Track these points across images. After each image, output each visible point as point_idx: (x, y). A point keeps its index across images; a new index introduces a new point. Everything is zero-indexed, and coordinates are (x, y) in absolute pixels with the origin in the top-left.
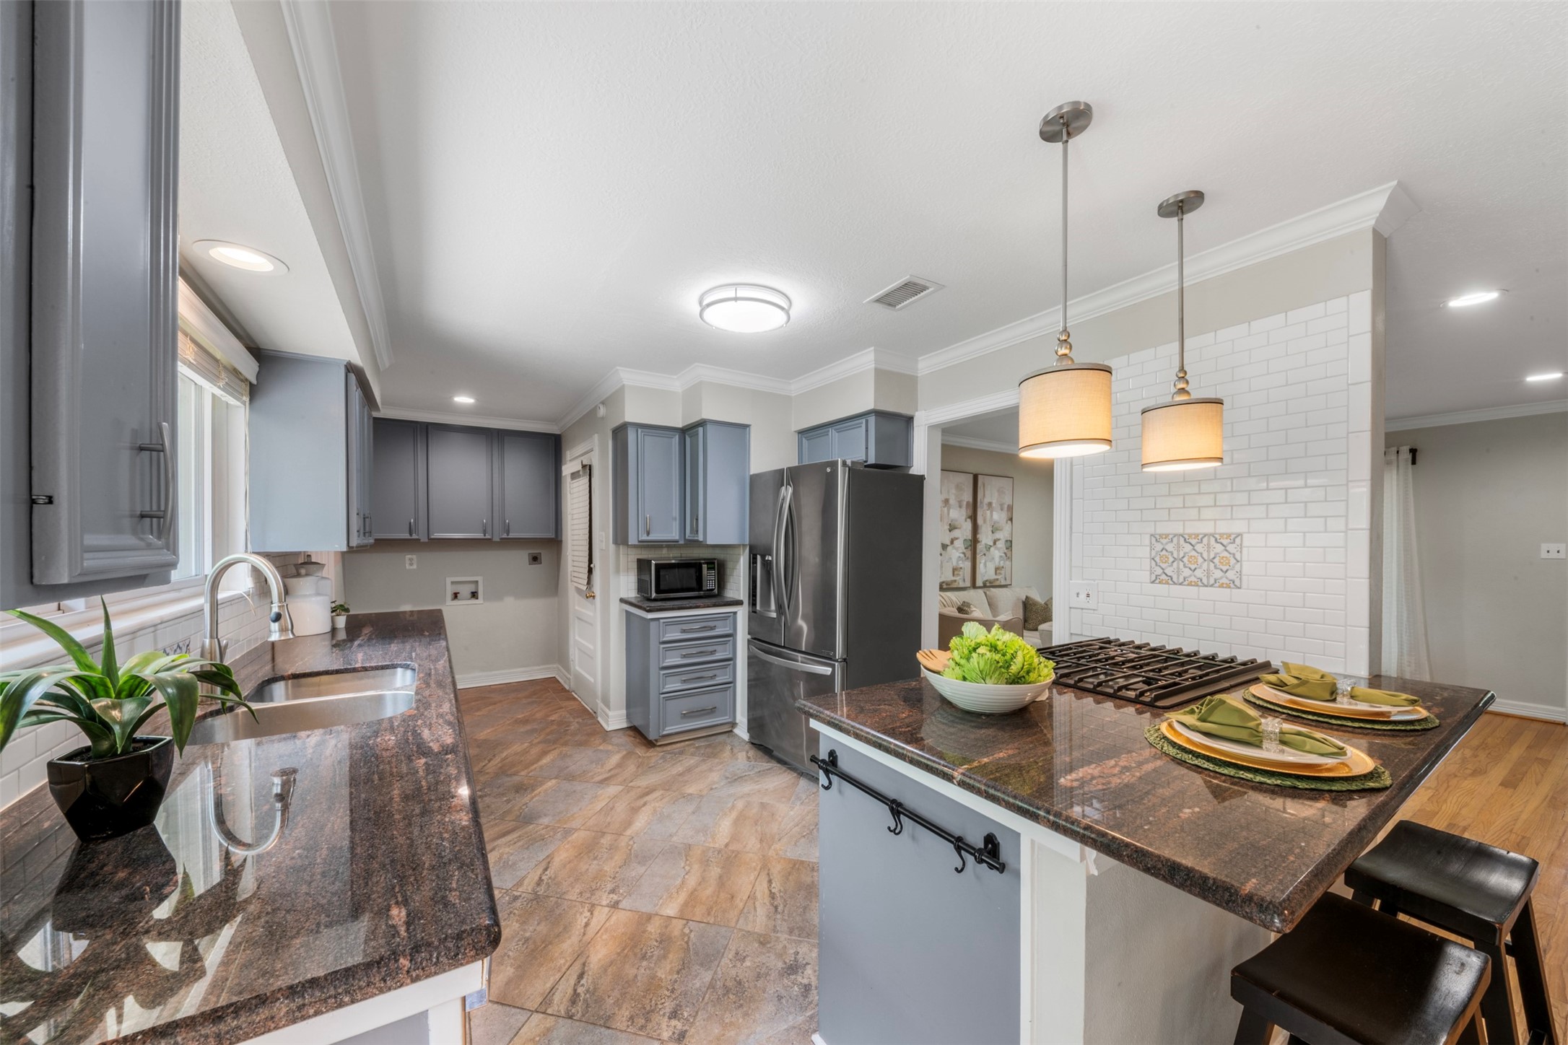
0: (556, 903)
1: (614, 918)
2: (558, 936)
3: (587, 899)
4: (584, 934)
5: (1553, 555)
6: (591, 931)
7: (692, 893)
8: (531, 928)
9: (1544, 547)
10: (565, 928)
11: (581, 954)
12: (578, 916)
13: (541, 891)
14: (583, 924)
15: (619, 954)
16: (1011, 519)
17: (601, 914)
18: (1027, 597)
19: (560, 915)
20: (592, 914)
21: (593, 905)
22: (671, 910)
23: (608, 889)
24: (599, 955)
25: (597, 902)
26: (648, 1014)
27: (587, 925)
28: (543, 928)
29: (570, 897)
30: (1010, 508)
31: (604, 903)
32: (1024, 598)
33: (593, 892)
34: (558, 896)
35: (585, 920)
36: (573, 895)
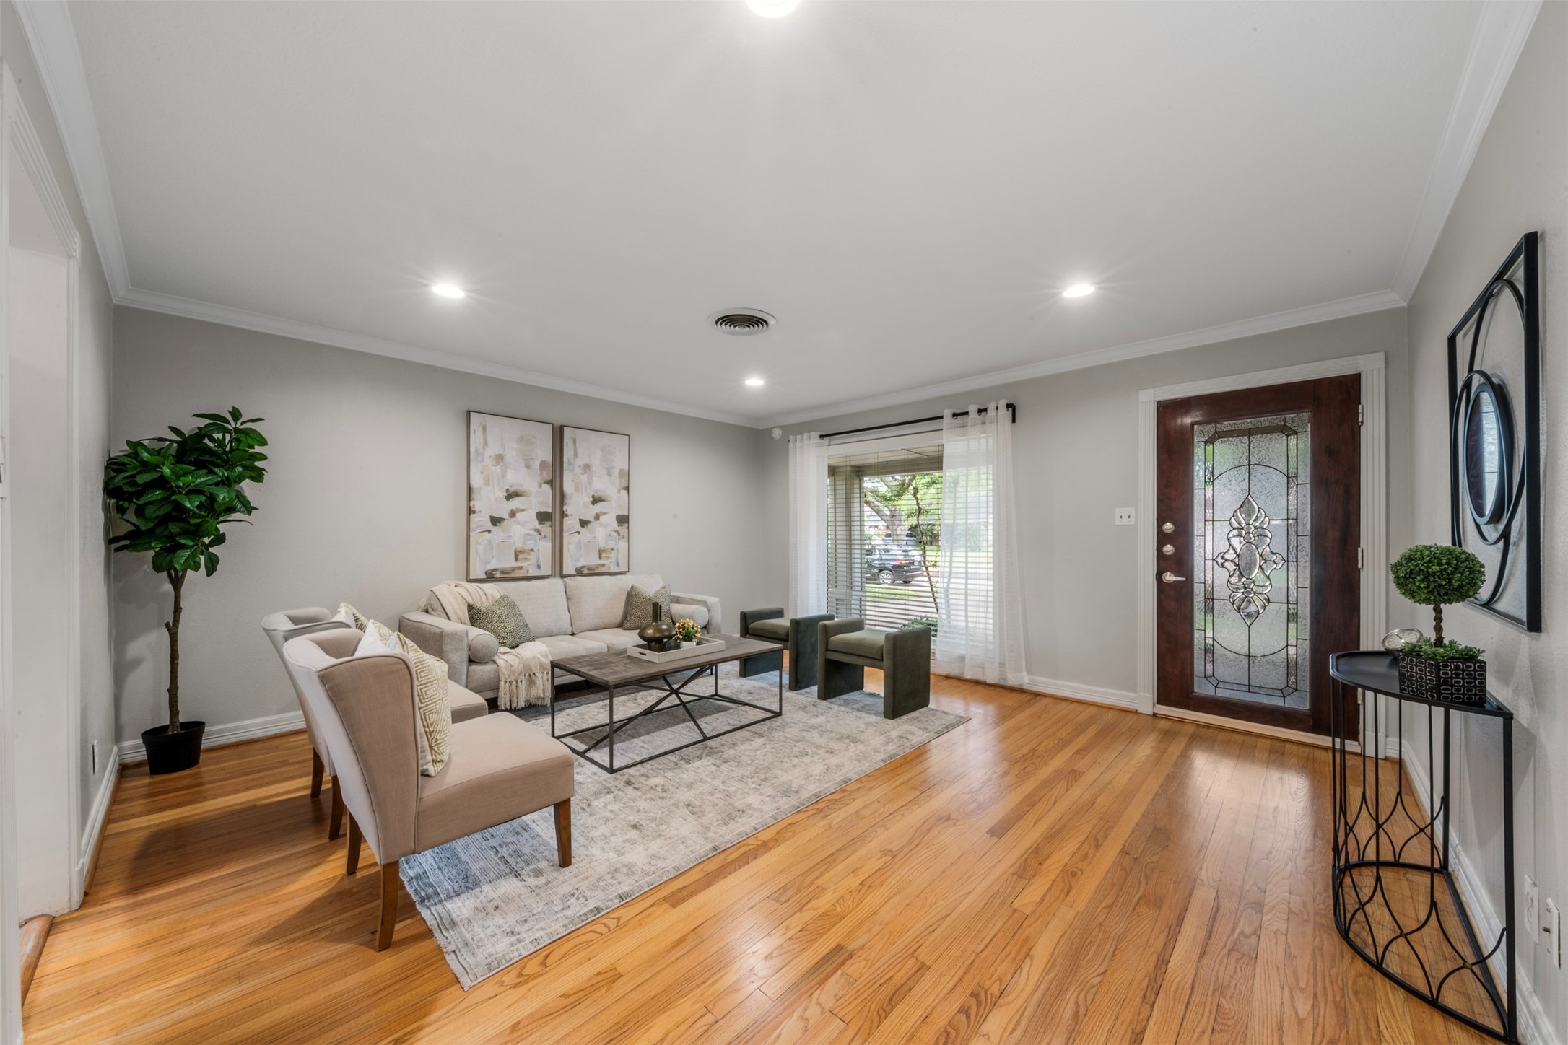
5: (1125, 521)
9: (1118, 511)
16: (627, 488)
18: (632, 587)
30: (626, 474)
32: (629, 588)
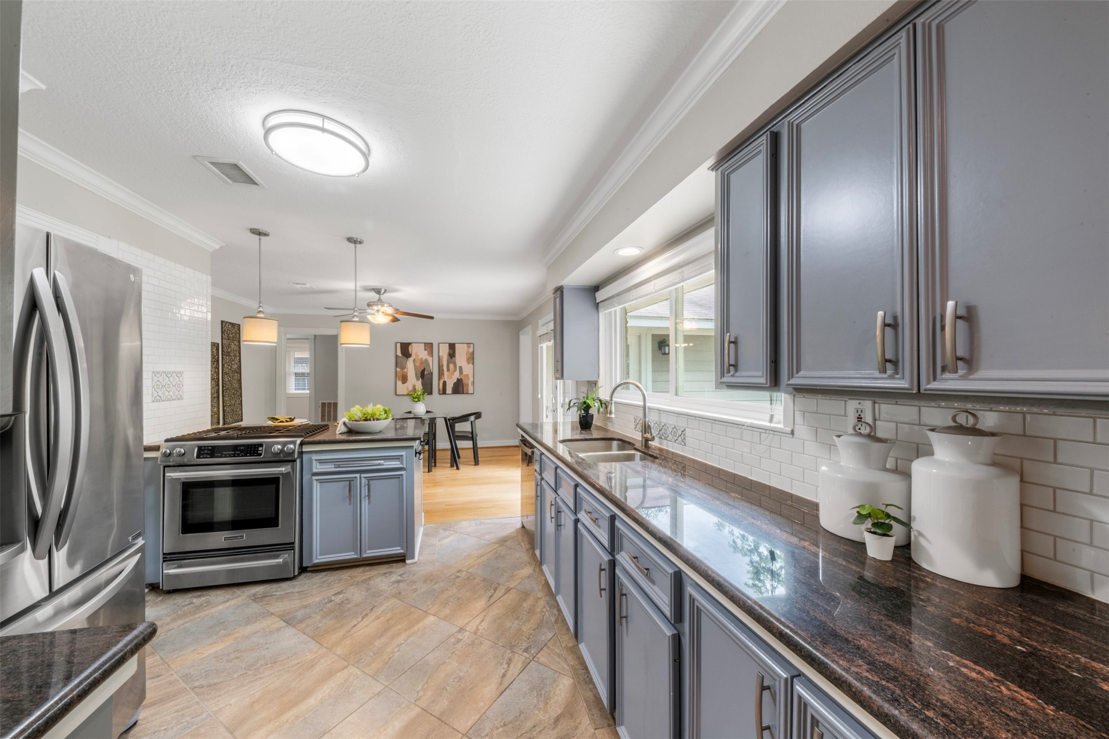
0: (498, 641)
1: (465, 622)
2: (500, 618)
3: (478, 638)
4: (485, 616)
6: (481, 617)
7: (410, 628)
8: (515, 625)
10: (495, 621)
11: (489, 606)
12: (486, 628)
13: (508, 654)
14: (484, 622)
15: (470, 602)
17: (472, 627)
19: (497, 631)
20: (477, 627)
21: (475, 633)
22: (432, 619)
23: (461, 643)
24: (481, 604)
25: (472, 635)
26: (468, 578)
27: (482, 621)
28: (508, 624)
29: (488, 642)
31: (467, 633)
33: (473, 643)
34: (496, 645)
35: (483, 624)
36: (487, 644)
